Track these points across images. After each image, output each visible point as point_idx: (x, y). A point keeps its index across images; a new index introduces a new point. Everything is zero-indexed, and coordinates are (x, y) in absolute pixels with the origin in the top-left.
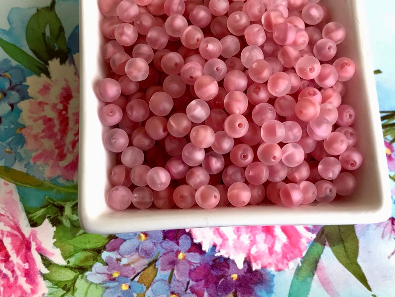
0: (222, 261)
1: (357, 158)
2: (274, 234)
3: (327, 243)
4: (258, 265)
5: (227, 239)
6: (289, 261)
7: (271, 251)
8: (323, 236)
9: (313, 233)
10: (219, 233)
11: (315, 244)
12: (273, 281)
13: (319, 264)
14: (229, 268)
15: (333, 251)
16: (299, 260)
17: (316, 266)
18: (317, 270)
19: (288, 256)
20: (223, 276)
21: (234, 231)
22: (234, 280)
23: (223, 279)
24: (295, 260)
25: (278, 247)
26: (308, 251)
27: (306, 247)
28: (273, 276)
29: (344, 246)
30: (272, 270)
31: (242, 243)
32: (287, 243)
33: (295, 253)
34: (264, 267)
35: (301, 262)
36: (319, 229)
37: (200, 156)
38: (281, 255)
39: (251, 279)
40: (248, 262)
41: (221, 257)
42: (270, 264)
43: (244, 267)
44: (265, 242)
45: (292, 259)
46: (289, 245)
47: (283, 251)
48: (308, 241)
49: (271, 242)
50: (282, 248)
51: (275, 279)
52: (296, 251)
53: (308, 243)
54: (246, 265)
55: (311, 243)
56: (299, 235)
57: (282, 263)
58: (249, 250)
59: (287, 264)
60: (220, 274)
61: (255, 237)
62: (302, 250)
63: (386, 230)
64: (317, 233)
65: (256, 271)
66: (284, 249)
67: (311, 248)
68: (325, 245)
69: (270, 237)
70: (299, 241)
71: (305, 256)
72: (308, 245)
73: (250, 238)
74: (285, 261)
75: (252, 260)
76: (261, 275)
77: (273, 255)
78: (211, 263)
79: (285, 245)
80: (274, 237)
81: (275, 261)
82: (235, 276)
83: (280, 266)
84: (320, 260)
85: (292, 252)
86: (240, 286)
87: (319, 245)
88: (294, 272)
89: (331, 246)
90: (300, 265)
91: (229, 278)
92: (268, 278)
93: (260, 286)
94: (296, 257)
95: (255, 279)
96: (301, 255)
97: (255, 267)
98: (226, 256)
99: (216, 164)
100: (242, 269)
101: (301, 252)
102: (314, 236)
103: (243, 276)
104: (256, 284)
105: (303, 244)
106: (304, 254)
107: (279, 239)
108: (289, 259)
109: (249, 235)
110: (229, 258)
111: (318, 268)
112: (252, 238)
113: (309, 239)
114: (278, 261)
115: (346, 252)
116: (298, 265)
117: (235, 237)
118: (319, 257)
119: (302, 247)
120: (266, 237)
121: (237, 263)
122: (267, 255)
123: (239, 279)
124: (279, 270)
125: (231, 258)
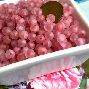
1: (83, 32)
2: (66, 80)
3: (87, 78)
5: (48, 87)
7: (66, 86)
8: (85, 76)
9: (81, 76)
10: (44, 85)
11: (83, 79)
13: (87, 86)
17: (86, 86)
19: (74, 86)
21: (50, 83)
24: (77, 87)
25: (69, 84)
26: (81, 82)
31: (55, 86)
36: (83, 74)
37: (24, 42)
38: (71, 87)
44: (63, 84)
45: (75, 87)
46: (73, 83)
47: (71, 85)
49: (66, 83)
50: (71, 84)
52: (77, 84)
53: (80, 80)
56: (76, 78)
61: (59, 83)
68: (87, 79)
69: (65, 82)
70: (76, 80)
72: (80, 81)
73: (57, 84)
74: (73, 88)
77: (68, 87)
79: (71, 83)
80: (66, 81)
85: (75, 85)
87: (85, 80)
90: (80, 88)
94: (77, 86)
99: (32, 45)
101: (78, 83)
102: (82, 77)
106: (80, 84)
107: (68, 81)
109: (56, 83)
111: (87, 87)
112: (58, 84)
113: (80, 78)
117: (51, 85)
118: (86, 83)
119: (78, 82)
120: (63, 82)
122: (66, 88)
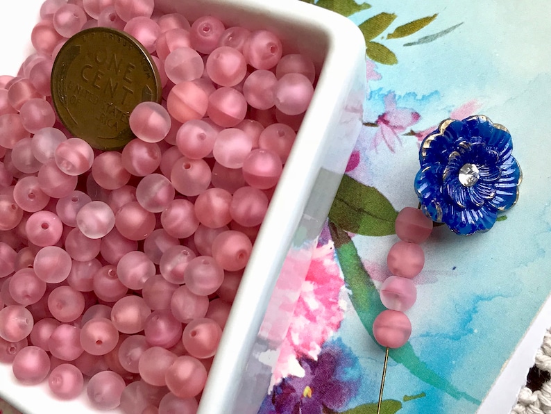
0: (280, 390)
3: (350, 233)
4: (315, 349)
6: (336, 303)
8: (339, 231)
9: (327, 242)
11: (340, 250)
12: (344, 346)
13: (366, 266)
14: (293, 390)
15: (363, 234)
16: (343, 288)
17: (366, 272)
18: (371, 275)
19: (331, 300)
20: (297, 406)
22: (310, 396)
23: (300, 409)
24: (340, 294)
26: (342, 266)
27: (336, 264)
28: (339, 339)
29: (368, 213)
30: (332, 335)
32: (316, 287)
33: (333, 288)
34: (322, 344)
35: (348, 288)
36: (328, 230)
38: (324, 309)
39: (325, 372)
40: (303, 359)
41: (275, 387)
42: (324, 332)
43: (305, 368)
44: (296, 314)
45: (336, 297)
46: (320, 286)
47: (321, 300)
48: (331, 256)
50: (317, 299)
51: (345, 341)
52: (333, 282)
53: (333, 259)
54: (306, 364)
55: (335, 255)
56: (318, 264)
57: (334, 315)
58: (292, 344)
59: (339, 309)
60: (292, 407)
62: (336, 274)
63: (387, 138)
64: (330, 236)
65: (320, 357)
66: (320, 297)
67: (340, 260)
68: (350, 238)
70: (324, 270)
71: (345, 276)
72: (336, 262)
74: (334, 308)
75: (305, 351)
76: (328, 355)
77: (317, 318)
78: (273, 408)
79: (316, 292)
81: (325, 322)
82: (307, 391)
83: (335, 320)
84: (363, 260)
85: (330, 290)
86: (322, 394)
87: (345, 247)
88: (352, 308)
89: (356, 232)
90: (350, 292)
91: (304, 401)
92: (337, 349)
93: (338, 369)
94: (338, 290)
95: (328, 367)
96: (340, 280)
97: (314, 354)
98: (279, 381)
100: (307, 373)
101: (336, 278)
102: (331, 243)
103: (314, 380)
104: (333, 371)
105: (330, 266)
106: (342, 276)
107: (305, 294)
108: (335, 301)
110: (284, 379)
111: (369, 271)
113: (330, 254)
114: (328, 318)
115: (375, 217)
116: (349, 295)
118: (358, 258)
119: (332, 271)
121: (295, 375)
122: (312, 325)
123: (313, 388)
124: (338, 326)
125: (285, 376)
